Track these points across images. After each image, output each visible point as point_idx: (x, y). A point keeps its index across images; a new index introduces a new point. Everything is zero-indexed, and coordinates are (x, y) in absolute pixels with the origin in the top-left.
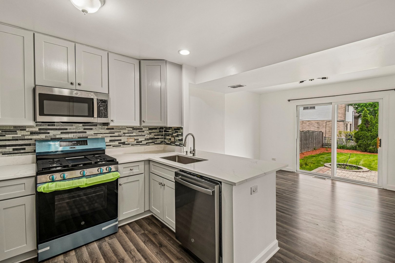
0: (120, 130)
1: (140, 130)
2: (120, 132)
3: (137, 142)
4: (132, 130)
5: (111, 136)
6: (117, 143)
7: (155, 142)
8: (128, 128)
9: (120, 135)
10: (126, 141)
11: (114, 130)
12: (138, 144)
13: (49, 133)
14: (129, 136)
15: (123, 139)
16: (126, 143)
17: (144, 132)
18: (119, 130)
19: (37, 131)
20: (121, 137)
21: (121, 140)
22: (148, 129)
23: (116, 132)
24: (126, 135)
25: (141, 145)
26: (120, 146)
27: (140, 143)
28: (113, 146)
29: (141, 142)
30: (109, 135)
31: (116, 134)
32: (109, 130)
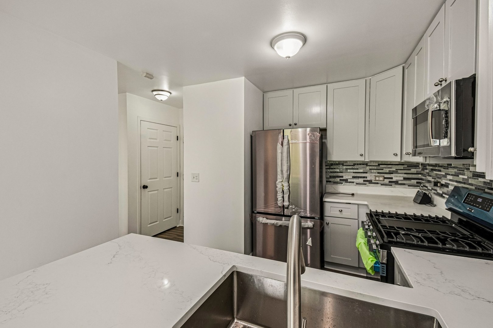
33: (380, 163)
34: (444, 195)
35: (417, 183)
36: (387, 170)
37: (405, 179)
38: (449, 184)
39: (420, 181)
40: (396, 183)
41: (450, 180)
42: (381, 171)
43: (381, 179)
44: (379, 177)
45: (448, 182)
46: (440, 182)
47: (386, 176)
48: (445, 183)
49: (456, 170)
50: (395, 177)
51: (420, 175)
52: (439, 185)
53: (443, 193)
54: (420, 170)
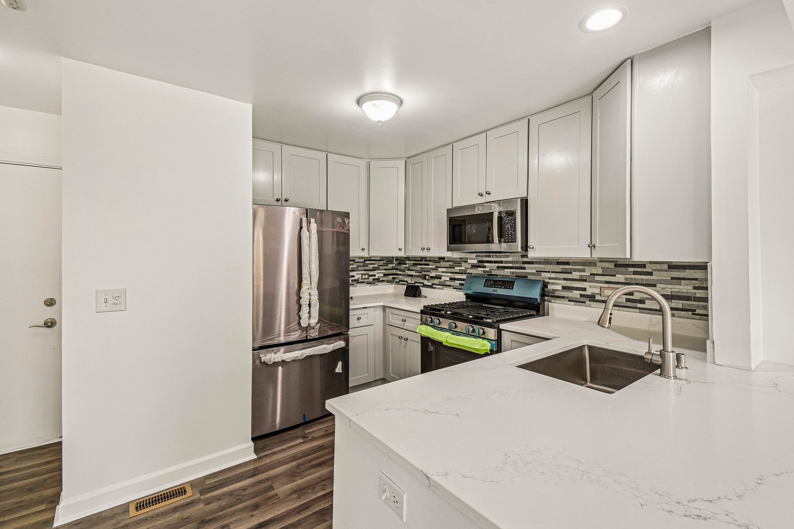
0: (584, 267)
1: (639, 270)
2: (583, 271)
3: (628, 300)
4: (613, 267)
5: (565, 279)
6: (576, 294)
7: (698, 311)
8: (601, 261)
9: (584, 278)
10: (598, 294)
11: (570, 267)
12: (629, 304)
13: (485, 267)
14: (606, 282)
15: (591, 288)
16: (598, 297)
17: (650, 274)
18: (581, 267)
19: (476, 264)
20: (584, 283)
21: (584, 289)
22: (666, 267)
23: (575, 270)
24: (597, 278)
25: (641, 311)
26: (585, 302)
27: (639, 305)
28: (569, 301)
29: (642, 301)
30: (562, 277)
31: (576, 275)
32: (561, 267)
33: (366, 259)
34: (434, 286)
35: (393, 278)
36: (371, 267)
37: (385, 275)
38: (442, 276)
39: (394, 276)
40: (378, 280)
41: (443, 272)
42: (366, 268)
43: (366, 277)
44: (365, 274)
45: (441, 274)
46: (428, 275)
47: (371, 273)
48: (436, 275)
49: (451, 263)
50: (379, 274)
51: (394, 271)
52: (427, 277)
53: (433, 284)
54: (394, 265)
